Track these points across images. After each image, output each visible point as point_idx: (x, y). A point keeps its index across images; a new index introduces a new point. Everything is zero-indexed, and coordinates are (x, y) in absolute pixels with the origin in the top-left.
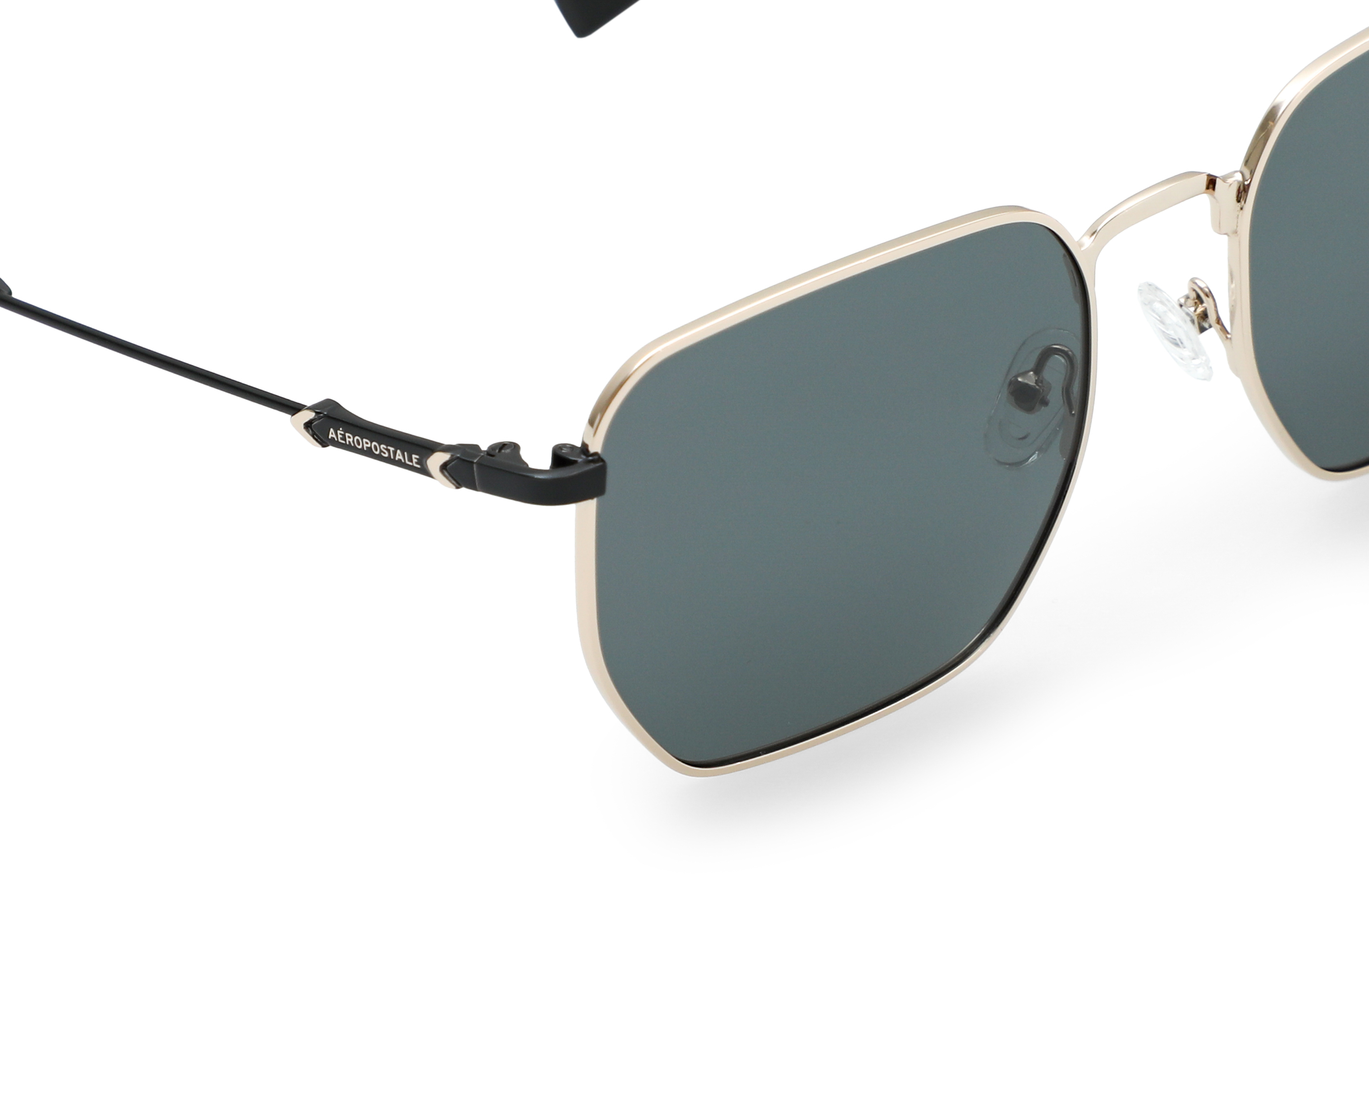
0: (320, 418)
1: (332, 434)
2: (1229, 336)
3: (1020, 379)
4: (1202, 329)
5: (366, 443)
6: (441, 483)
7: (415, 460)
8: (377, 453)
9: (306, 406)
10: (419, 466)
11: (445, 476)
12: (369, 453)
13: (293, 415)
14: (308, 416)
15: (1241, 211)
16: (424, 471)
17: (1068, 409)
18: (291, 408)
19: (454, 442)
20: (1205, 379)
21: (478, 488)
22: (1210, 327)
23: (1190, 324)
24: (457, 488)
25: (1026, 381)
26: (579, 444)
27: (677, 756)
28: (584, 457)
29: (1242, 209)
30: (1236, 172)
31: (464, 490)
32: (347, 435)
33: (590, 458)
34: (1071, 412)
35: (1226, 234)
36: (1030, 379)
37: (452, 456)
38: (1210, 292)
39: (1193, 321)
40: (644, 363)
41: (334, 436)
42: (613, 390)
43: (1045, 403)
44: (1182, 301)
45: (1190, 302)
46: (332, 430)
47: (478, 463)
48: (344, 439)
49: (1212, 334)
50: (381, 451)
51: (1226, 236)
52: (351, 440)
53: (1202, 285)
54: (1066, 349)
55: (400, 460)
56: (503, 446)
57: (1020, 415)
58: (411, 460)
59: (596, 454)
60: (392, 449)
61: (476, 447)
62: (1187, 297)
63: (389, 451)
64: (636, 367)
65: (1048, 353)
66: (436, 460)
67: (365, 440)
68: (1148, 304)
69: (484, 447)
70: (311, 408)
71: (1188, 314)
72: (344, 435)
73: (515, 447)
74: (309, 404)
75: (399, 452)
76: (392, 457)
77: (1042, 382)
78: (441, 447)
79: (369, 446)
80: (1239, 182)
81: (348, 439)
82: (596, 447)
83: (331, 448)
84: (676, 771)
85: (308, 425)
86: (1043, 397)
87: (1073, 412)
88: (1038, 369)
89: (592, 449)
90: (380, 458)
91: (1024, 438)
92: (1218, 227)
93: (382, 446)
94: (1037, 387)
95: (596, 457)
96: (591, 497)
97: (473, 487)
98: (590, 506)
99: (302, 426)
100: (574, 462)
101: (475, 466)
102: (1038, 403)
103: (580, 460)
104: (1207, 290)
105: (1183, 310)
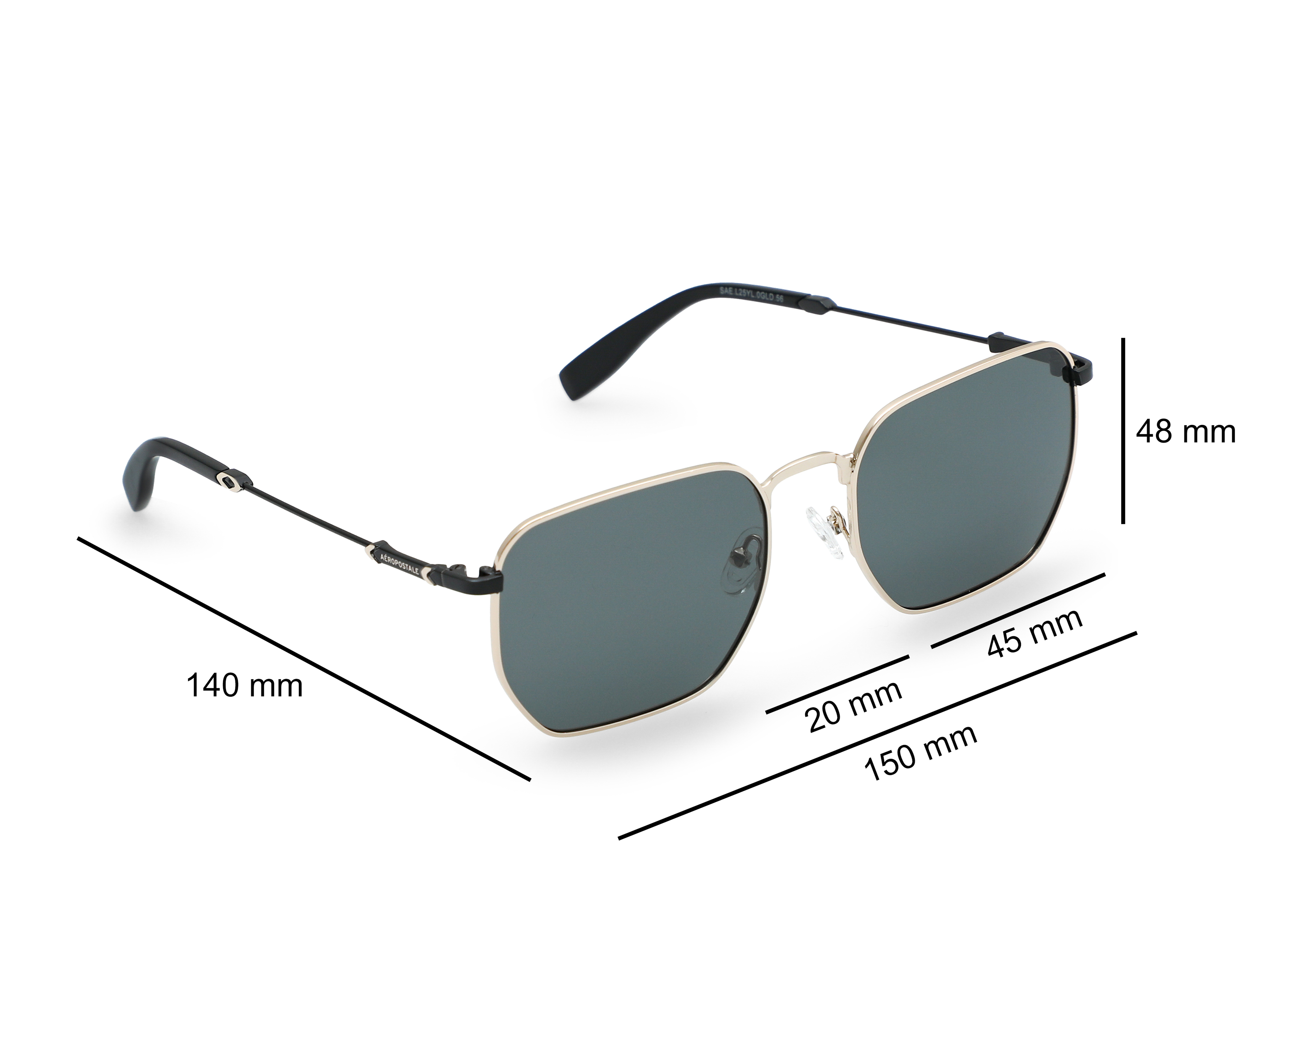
0: (377, 549)
1: (382, 558)
2: (849, 536)
3: (736, 551)
4: (838, 533)
5: (396, 562)
6: (427, 582)
7: (417, 571)
8: (401, 567)
9: (371, 543)
10: (418, 574)
11: (429, 579)
12: (397, 567)
13: (366, 547)
14: (371, 547)
15: (852, 473)
16: (420, 576)
17: (758, 565)
18: (365, 543)
19: (435, 563)
20: (839, 558)
21: (443, 585)
22: (841, 532)
23: (831, 529)
24: (434, 585)
25: (740, 553)
26: (492, 566)
27: (546, 726)
28: (493, 572)
29: (853, 472)
30: (851, 453)
31: (438, 586)
32: (389, 558)
33: (497, 573)
34: (759, 568)
35: (845, 484)
36: (741, 551)
37: (432, 569)
38: (840, 513)
39: (833, 528)
40: (525, 527)
41: (383, 558)
42: (508, 541)
43: (747, 563)
44: (828, 518)
45: (832, 519)
46: (382, 555)
47: (443, 573)
48: (387, 559)
49: (842, 535)
50: (403, 566)
51: (845, 485)
52: (390, 560)
53: (836, 510)
54: (758, 537)
55: (410, 571)
56: (458, 566)
57: (738, 570)
58: (415, 571)
59: (499, 571)
60: (407, 565)
61: (445, 566)
62: (831, 516)
63: (406, 566)
64: (521, 529)
65: (750, 538)
66: (426, 571)
67: (396, 561)
68: (810, 518)
69: (448, 566)
70: (374, 544)
71: (831, 525)
72: (387, 558)
73: (463, 567)
74: (373, 542)
75: (410, 567)
76: (407, 569)
77: (747, 553)
78: (428, 565)
79: (397, 563)
80: (851, 458)
81: (389, 560)
82: (499, 568)
83: (382, 564)
84: (548, 735)
85: (372, 552)
86: (747, 560)
87: (761, 568)
88: (745, 547)
89: (497, 569)
90: (402, 569)
91: (739, 581)
92: (842, 481)
93: (403, 564)
94: (744, 555)
95: (499, 573)
96: (497, 592)
97: (441, 585)
98: (496, 596)
99: (369, 553)
100: (489, 575)
101: (442, 574)
102: (744, 564)
103: (491, 574)
104: (838, 512)
105: (829, 523)
